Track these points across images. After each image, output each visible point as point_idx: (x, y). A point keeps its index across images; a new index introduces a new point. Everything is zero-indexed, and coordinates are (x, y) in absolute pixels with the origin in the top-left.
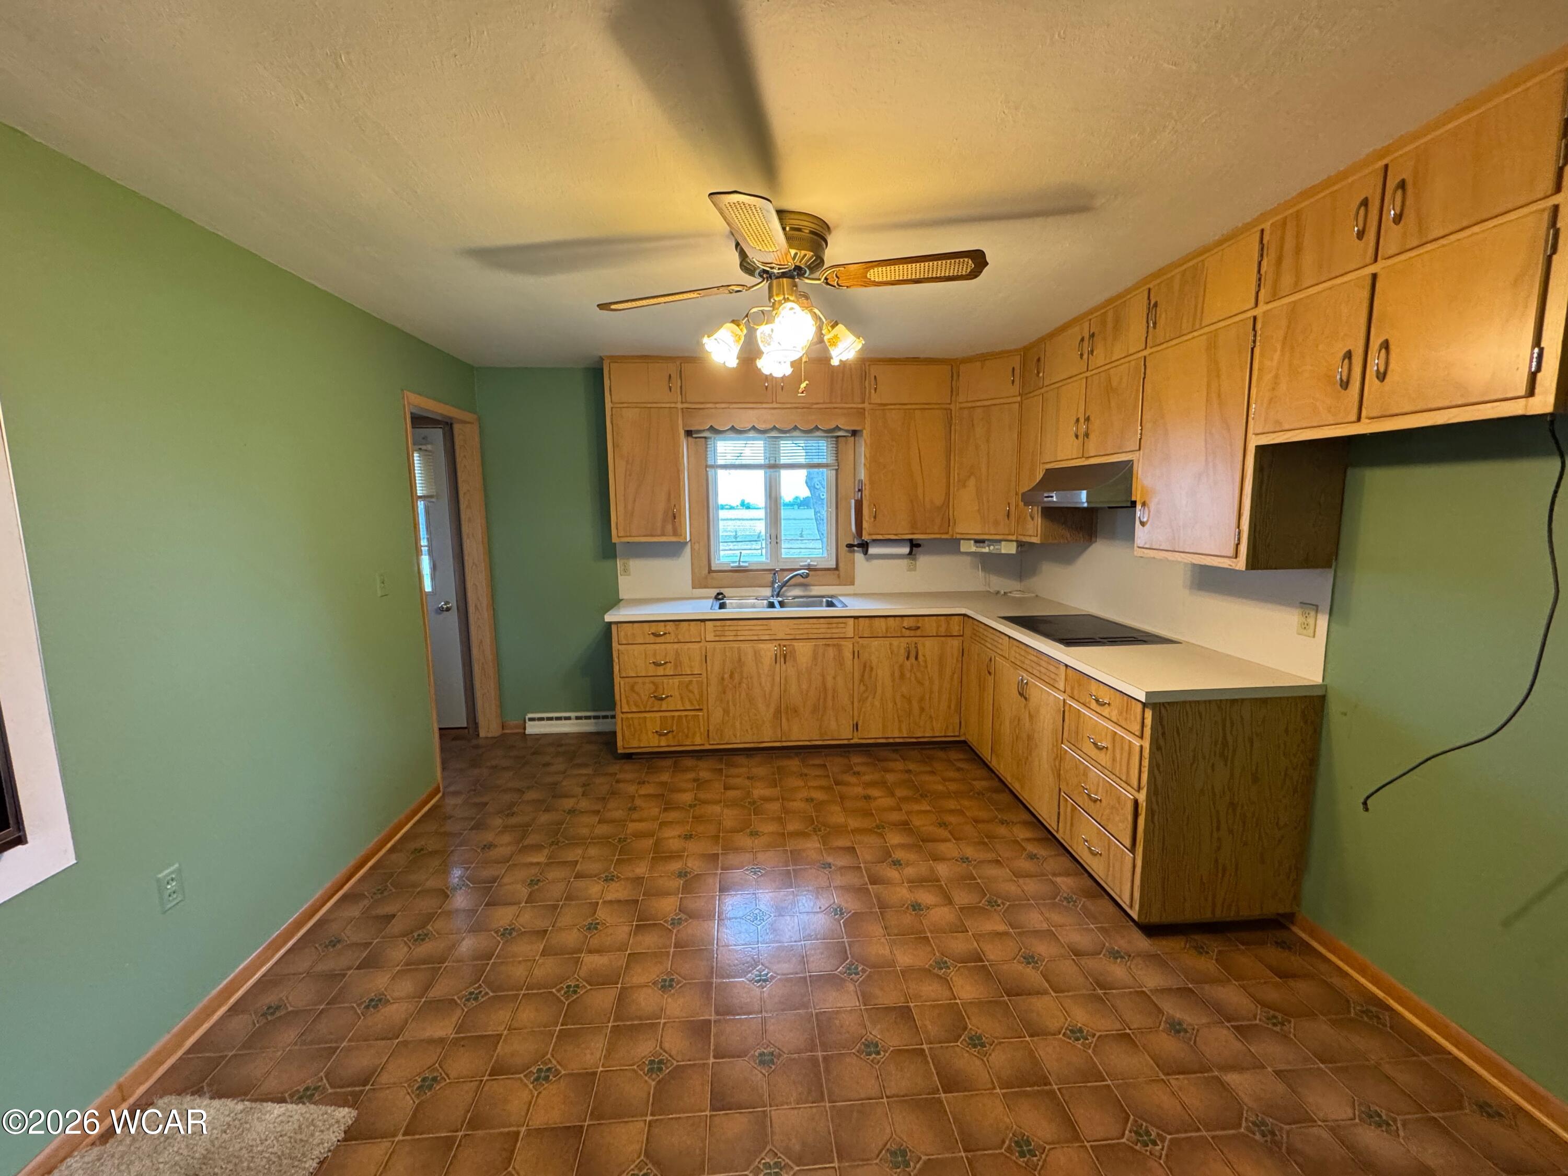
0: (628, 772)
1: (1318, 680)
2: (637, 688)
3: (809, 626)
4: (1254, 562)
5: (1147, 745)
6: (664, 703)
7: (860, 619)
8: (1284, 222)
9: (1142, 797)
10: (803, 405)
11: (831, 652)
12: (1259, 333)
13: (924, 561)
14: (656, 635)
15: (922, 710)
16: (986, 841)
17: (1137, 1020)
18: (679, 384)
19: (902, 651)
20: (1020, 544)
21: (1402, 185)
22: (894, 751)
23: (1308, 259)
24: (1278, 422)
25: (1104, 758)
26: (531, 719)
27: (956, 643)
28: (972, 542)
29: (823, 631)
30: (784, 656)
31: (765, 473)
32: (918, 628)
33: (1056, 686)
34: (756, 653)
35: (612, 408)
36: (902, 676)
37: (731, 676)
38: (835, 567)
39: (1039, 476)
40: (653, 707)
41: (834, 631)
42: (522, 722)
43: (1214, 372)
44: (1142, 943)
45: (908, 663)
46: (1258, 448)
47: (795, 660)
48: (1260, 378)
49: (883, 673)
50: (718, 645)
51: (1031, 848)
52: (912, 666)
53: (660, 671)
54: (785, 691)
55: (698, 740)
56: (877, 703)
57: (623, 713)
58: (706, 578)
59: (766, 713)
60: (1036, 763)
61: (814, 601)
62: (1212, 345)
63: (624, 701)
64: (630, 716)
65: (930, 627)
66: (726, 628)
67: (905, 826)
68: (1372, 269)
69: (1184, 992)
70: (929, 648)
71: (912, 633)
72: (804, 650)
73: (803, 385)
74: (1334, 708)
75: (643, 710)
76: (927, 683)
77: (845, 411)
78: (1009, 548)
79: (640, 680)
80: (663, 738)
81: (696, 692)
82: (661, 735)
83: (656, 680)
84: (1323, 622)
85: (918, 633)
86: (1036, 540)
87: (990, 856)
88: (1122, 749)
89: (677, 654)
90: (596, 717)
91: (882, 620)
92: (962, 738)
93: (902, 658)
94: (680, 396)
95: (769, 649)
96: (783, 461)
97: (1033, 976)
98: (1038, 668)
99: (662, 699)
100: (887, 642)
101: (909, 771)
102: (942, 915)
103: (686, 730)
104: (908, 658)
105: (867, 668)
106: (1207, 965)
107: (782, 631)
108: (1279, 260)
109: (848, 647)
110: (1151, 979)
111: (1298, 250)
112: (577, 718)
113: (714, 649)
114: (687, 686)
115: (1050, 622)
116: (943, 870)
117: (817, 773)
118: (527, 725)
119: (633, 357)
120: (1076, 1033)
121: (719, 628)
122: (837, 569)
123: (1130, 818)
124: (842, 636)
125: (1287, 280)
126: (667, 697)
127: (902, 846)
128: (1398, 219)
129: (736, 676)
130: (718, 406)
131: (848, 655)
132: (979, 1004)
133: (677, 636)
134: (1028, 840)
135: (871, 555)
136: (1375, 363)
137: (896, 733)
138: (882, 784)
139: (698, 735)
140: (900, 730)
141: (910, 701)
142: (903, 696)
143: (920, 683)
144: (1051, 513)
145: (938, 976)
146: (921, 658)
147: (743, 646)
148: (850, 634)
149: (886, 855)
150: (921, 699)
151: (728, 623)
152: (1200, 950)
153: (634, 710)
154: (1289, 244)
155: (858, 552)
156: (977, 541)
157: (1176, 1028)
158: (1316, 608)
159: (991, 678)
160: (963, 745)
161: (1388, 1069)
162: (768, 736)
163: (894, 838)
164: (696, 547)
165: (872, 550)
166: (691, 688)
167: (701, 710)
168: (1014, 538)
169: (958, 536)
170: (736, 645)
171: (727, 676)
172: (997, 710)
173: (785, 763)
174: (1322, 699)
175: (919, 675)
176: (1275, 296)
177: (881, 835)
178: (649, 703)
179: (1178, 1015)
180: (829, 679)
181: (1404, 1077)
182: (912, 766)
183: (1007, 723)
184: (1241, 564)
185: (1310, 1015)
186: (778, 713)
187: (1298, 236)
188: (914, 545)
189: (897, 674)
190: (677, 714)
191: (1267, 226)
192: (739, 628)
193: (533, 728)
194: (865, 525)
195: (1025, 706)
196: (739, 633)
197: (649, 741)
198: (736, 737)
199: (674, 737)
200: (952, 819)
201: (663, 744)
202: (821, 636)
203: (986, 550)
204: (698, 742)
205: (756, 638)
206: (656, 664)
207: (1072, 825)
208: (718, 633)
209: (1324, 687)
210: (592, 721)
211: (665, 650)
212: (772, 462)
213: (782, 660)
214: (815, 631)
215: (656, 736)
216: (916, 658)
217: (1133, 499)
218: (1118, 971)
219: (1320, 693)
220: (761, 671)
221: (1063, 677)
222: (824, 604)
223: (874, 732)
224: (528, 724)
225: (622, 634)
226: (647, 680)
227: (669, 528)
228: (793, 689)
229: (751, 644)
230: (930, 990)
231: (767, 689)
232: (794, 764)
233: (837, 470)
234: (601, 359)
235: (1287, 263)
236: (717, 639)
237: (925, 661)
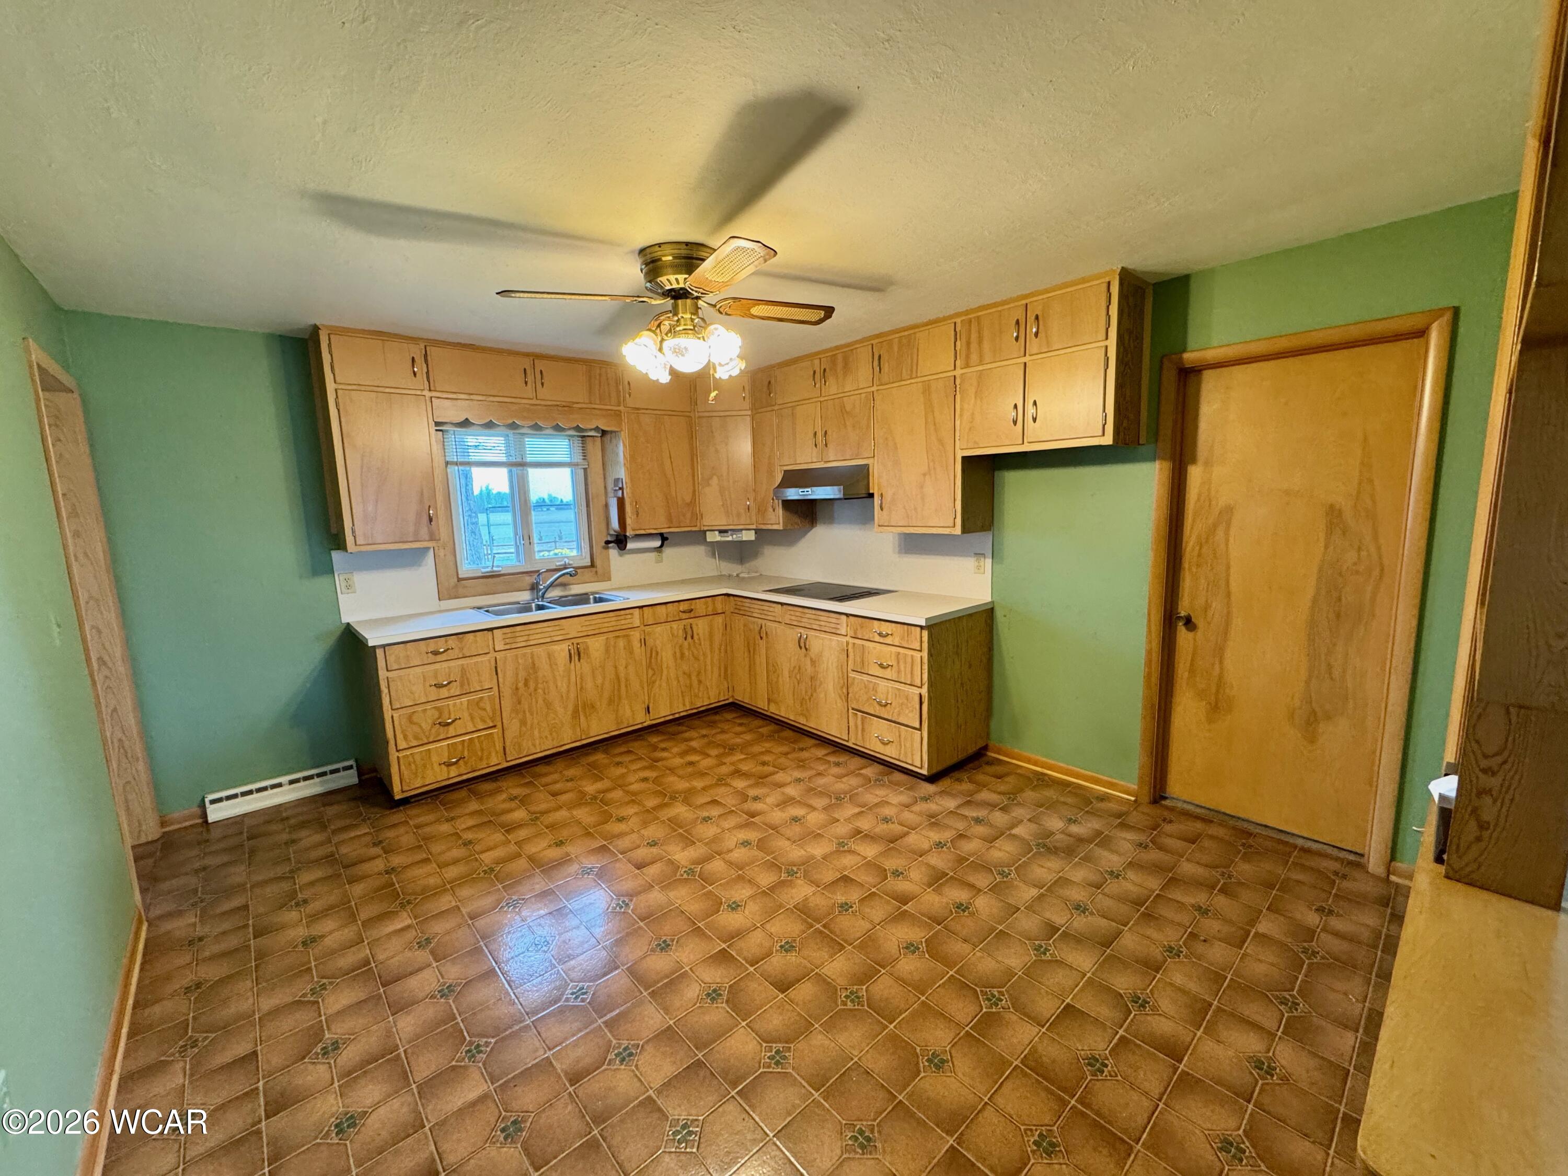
0: (421, 816)
1: (990, 600)
2: (415, 718)
3: (600, 621)
4: (965, 530)
5: (925, 654)
6: (451, 728)
7: (645, 608)
8: (970, 321)
9: (924, 691)
10: (564, 404)
11: (621, 643)
12: (958, 387)
13: (669, 552)
14: (436, 653)
15: (700, 682)
16: (802, 765)
17: (960, 825)
18: (425, 370)
19: (681, 632)
20: (757, 531)
21: (1037, 318)
22: (679, 725)
23: (986, 345)
24: (975, 442)
25: (888, 673)
26: (213, 802)
27: (719, 619)
28: (717, 533)
29: (614, 623)
30: (577, 654)
31: (510, 472)
32: (691, 611)
33: (838, 632)
34: (550, 656)
35: (336, 390)
36: (682, 655)
37: (526, 684)
38: (589, 564)
39: (779, 478)
40: (439, 735)
41: (623, 622)
42: (196, 810)
43: (929, 407)
44: (930, 788)
45: (686, 643)
46: (964, 458)
47: (588, 656)
48: (961, 415)
49: (667, 656)
50: (509, 654)
51: (832, 759)
52: (689, 644)
53: (444, 692)
54: (582, 688)
55: (494, 761)
56: (664, 684)
57: (398, 751)
58: (456, 586)
59: (563, 713)
60: (822, 695)
61: (582, 599)
62: (927, 390)
63: (400, 736)
64: (408, 752)
65: (700, 608)
66: (517, 634)
67: (737, 773)
68: (1023, 360)
69: (968, 803)
70: (701, 626)
71: (687, 615)
72: (596, 646)
73: (713, 394)
74: (999, 614)
75: (426, 741)
76: (702, 658)
77: (604, 413)
78: (749, 536)
79: (419, 708)
80: (453, 768)
81: (488, 708)
82: (449, 765)
83: (439, 704)
84: (989, 561)
85: (692, 615)
86: (780, 527)
87: (811, 773)
88: (905, 663)
89: (463, 670)
90: (319, 775)
91: (664, 606)
92: (731, 700)
93: (681, 640)
94: (426, 382)
95: (562, 651)
96: (529, 459)
97: (896, 828)
98: (818, 623)
99: (449, 724)
100: (668, 626)
101: (704, 736)
102: (815, 819)
103: (479, 753)
104: (686, 639)
105: (652, 655)
106: (966, 786)
107: (573, 629)
108: (968, 344)
109: (636, 636)
110: (951, 804)
111: (980, 342)
112: (292, 782)
113: (506, 658)
114: (478, 703)
115: (803, 590)
116: (791, 791)
117: (630, 759)
118: (208, 811)
119: (364, 331)
120: (939, 845)
121: (509, 635)
122: (593, 565)
123: (918, 707)
124: (630, 626)
125: (974, 357)
126: (453, 721)
127: (750, 786)
128: (1036, 335)
129: (532, 684)
130: (472, 397)
131: (636, 644)
132: (882, 854)
133: (461, 649)
134: (826, 755)
135: (629, 550)
136: (1031, 410)
137: (681, 707)
138: (693, 750)
139: (493, 754)
140: (684, 705)
141: (689, 676)
142: (684, 673)
143: (697, 659)
144: (789, 505)
145: (845, 851)
146: (696, 637)
147: (536, 650)
148: (637, 622)
149: (744, 798)
150: (699, 673)
151: (518, 628)
152: (959, 780)
153: (415, 743)
154: (974, 336)
155: (614, 548)
156: (721, 532)
157: (978, 821)
158: (983, 555)
159: (762, 644)
160: (735, 707)
161: (1062, 799)
162: (568, 739)
163: (740, 784)
164: (441, 553)
165: (630, 546)
166: (482, 705)
167: (495, 726)
168: (754, 527)
169: (706, 528)
170: (528, 650)
171: (521, 685)
172: (772, 668)
173: (592, 759)
174: (992, 609)
175: (696, 652)
176: (967, 366)
177: (727, 785)
178: (433, 731)
179: (975, 815)
180: (621, 669)
181: (1069, 800)
182: (704, 732)
183: (786, 673)
184: (958, 530)
185: (1021, 790)
186: (576, 714)
187: (979, 332)
188: (664, 538)
189: (678, 654)
190: (467, 737)
191: (958, 320)
192: (531, 632)
193: (215, 813)
194: (629, 521)
195: (805, 656)
196: (531, 637)
197: (436, 775)
198: (534, 745)
199: (466, 763)
200: (766, 758)
201: (454, 774)
202: (611, 629)
203: (730, 539)
204: (495, 761)
205: (548, 640)
206: (439, 686)
207: (863, 730)
208: (507, 641)
209: (993, 602)
210: (317, 780)
211: (444, 669)
212: (519, 460)
213: (577, 658)
214: (606, 625)
215: (444, 767)
216: (692, 637)
217: (871, 491)
218: (932, 807)
219: (990, 607)
220: (557, 674)
221: (845, 625)
222: (592, 601)
223: (663, 711)
224: (210, 809)
225: (391, 659)
226: (428, 706)
227: (424, 532)
228: (589, 685)
229: (544, 647)
230: (848, 860)
231: (564, 690)
232: (599, 757)
233: (585, 470)
234: (316, 329)
235: (974, 346)
236: (508, 647)
237: (699, 639)
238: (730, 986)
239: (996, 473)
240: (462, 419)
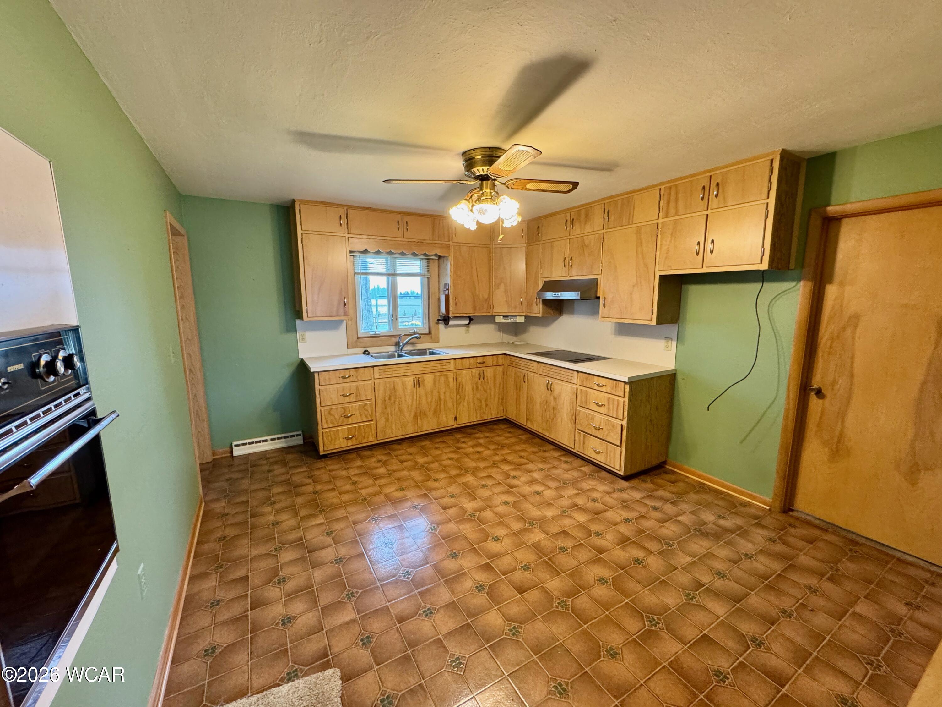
0: (332, 465)
1: (673, 367)
2: (332, 412)
3: (431, 365)
4: (660, 321)
5: (627, 400)
6: (350, 419)
7: (457, 360)
8: (670, 188)
9: (625, 423)
10: (418, 240)
11: (443, 379)
12: (660, 230)
13: (473, 327)
14: (344, 378)
15: (487, 405)
16: (544, 460)
17: (643, 510)
18: (346, 222)
19: (477, 375)
20: (526, 317)
21: (718, 184)
22: (473, 429)
23: (681, 204)
24: (669, 266)
25: (601, 410)
26: (236, 446)
27: (500, 369)
28: (502, 317)
29: (439, 367)
30: (418, 383)
31: (388, 278)
32: (484, 362)
33: (572, 382)
34: (403, 384)
35: (302, 234)
36: (477, 388)
37: (390, 399)
38: (428, 332)
39: (541, 285)
40: (342, 423)
41: (444, 367)
42: (228, 449)
43: (639, 243)
44: (625, 484)
45: (480, 381)
46: (660, 276)
47: (424, 386)
48: (661, 249)
49: (468, 388)
50: (382, 381)
51: (563, 459)
52: (482, 382)
53: (347, 399)
54: (419, 404)
55: (371, 439)
56: (465, 404)
57: (323, 429)
58: (356, 341)
59: (409, 416)
60: (559, 420)
61: (423, 352)
62: (638, 231)
63: (324, 421)
64: (327, 430)
65: (489, 361)
66: (386, 370)
67: (505, 461)
68: (706, 212)
69: (649, 497)
70: (489, 372)
71: (481, 365)
72: (429, 379)
73: (501, 237)
74: (679, 377)
75: (337, 425)
76: (488, 391)
77: (440, 245)
78: (521, 320)
79: (334, 407)
80: (349, 441)
81: (370, 411)
82: (348, 439)
83: (344, 406)
84: (674, 344)
85: (484, 365)
86: (540, 315)
87: (550, 466)
88: (613, 404)
89: (357, 388)
90: (285, 437)
91: (468, 359)
92: (504, 417)
93: (477, 379)
94: (346, 230)
95: (410, 381)
96: (399, 272)
97: (600, 506)
98: (559, 375)
99: (349, 417)
100: (469, 371)
101: (487, 437)
102: (549, 494)
103: (363, 434)
104: (480, 379)
105: (460, 387)
106: (649, 485)
107: (416, 369)
108: (668, 203)
109: (451, 375)
110: (637, 495)
111: (677, 200)
112: (272, 440)
113: (380, 383)
114: (364, 407)
115: (551, 354)
116: (536, 475)
117: (444, 446)
118: (233, 450)
119: (317, 202)
120: (627, 520)
121: (382, 371)
122: (430, 333)
123: (620, 432)
124: (448, 369)
125: (672, 211)
126: (351, 415)
127: (513, 470)
128: (717, 196)
129: (393, 398)
130: (369, 237)
131: (451, 380)
132: (589, 521)
133: (357, 377)
134: (560, 456)
135: (451, 325)
136: (709, 246)
137: (475, 419)
138: (480, 445)
139: (371, 435)
140: (477, 417)
141: (481, 402)
142: (478, 399)
143: (485, 391)
144: (546, 302)
145: (566, 516)
146: (486, 378)
147: (396, 380)
148: (452, 368)
149: (508, 476)
150: (486, 400)
151: (387, 367)
152: (645, 481)
153: (331, 426)
154: (673, 198)
155: (441, 323)
156: (504, 316)
157: (655, 509)
158: (671, 339)
159: (525, 386)
160: (506, 421)
161: (716, 502)
162: (410, 431)
163: (506, 468)
164: (350, 323)
165: (451, 323)
166: (366, 408)
167: (372, 420)
168: (524, 314)
169: (495, 314)
170: (392, 379)
171: (387, 398)
172: (530, 400)
173: (423, 444)
174: (675, 374)
175: (485, 387)
176: (667, 216)
177: (497, 467)
178: (341, 420)
179: (653, 504)
180: (442, 394)
181: (721, 503)
182: (487, 434)
183: (538, 404)
184: (654, 322)
185: (688, 493)
186: (415, 417)
187: (677, 194)
188: (471, 319)
189: (475, 387)
190: (357, 425)
191: (663, 187)
192: (394, 369)
193: (238, 452)
194: (451, 309)
195: (551, 395)
196: (394, 372)
197: (341, 444)
198: (392, 433)
199: (356, 439)
200: (523, 454)
201: (350, 444)
202: (437, 371)
203: (509, 321)
204: (371, 440)
205: (403, 374)
206: (345, 396)
207: (584, 443)
208: (381, 373)
209: (676, 370)
210: (283, 440)
211: (348, 386)
212: (393, 272)
213: (418, 386)
214: (435, 368)
215: (345, 440)
216: (484, 378)
217: (598, 295)
218: (625, 496)
219: (673, 372)
220: (406, 394)
221: (576, 378)
222: (428, 354)
223: (464, 420)
224: (235, 449)
225: (321, 379)
226: (339, 406)
227: (341, 312)
228: (424, 401)
229: (400, 378)
230: (567, 522)
231: (410, 403)
232: (427, 443)
233: (428, 278)
234: (294, 201)
235: (672, 204)
236: (381, 377)
237: (488, 380)
238: (490, 585)
239: (684, 287)
240: (363, 249)
